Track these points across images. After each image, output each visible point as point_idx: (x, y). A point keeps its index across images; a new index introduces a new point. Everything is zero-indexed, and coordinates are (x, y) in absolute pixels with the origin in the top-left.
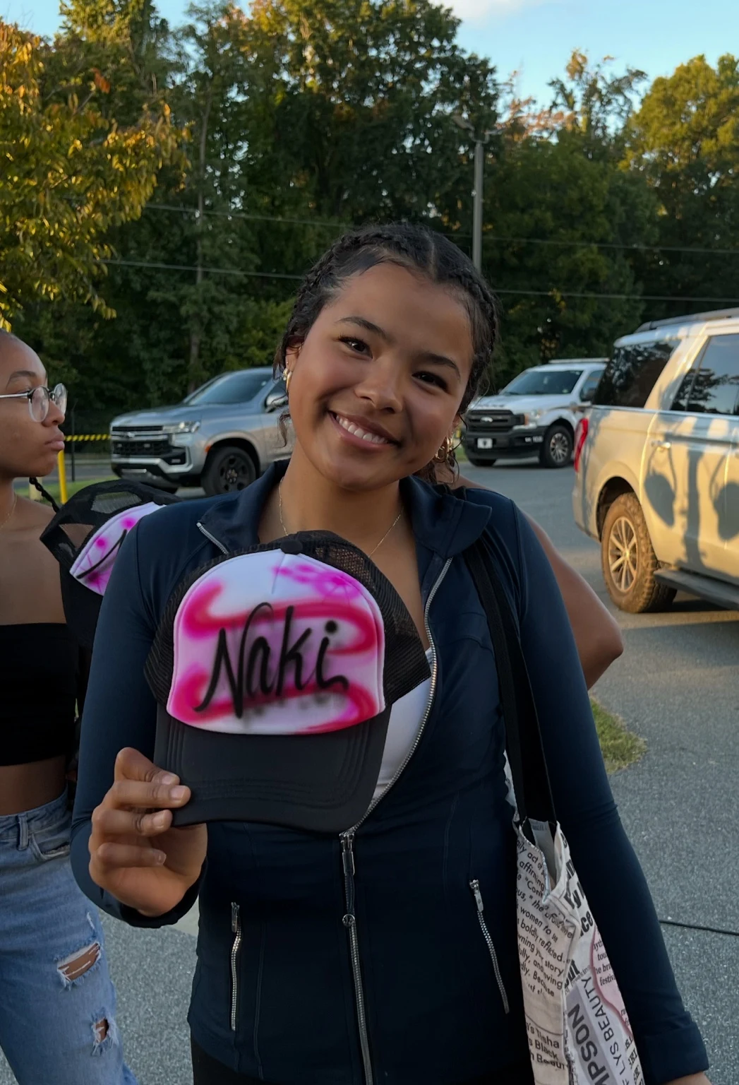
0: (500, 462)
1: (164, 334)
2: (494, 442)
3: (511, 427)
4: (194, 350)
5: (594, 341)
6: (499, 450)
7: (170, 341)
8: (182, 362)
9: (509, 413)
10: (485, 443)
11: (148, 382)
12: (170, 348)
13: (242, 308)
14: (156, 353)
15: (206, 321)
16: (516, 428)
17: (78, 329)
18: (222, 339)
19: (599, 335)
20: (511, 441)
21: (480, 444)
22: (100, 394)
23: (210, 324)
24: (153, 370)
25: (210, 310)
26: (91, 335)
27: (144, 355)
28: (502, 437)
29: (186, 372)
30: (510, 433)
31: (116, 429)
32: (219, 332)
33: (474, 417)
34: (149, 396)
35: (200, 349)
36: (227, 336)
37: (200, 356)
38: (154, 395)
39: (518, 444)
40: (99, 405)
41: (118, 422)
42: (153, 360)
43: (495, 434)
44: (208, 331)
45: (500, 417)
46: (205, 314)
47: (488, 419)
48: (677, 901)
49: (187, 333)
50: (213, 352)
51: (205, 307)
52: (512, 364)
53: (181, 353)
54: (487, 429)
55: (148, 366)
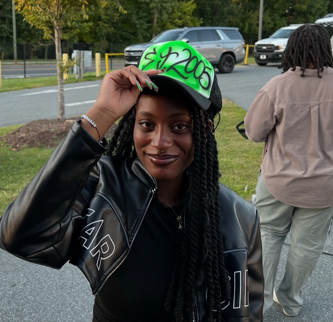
0: (269, 64)
1: (144, 14)
2: (267, 56)
3: (273, 51)
4: (155, 20)
5: (308, 16)
6: (269, 60)
7: (146, 17)
8: (150, 25)
9: (273, 45)
10: (263, 57)
11: (138, 32)
12: (147, 19)
13: (173, 4)
14: (141, 21)
15: (159, 9)
16: (276, 51)
17: (114, 12)
18: (165, 16)
19: (311, 13)
20: (273, 55)
21: (261, 57)
22: (121, 36)
23: (161, 10)
24: (140, 28)
25: (161, 6)
26: (118, 15)
27: (137, 22)
28: (270, 55)
29: (152, 28)
30: (273, 53)
31: (126, 51)
32: (164, 14)
33: (259, 47)
34: (139, 37)
35: (157, 20)
36: (167, 15)
37: (157, 22)
38: (140, 37)
39: (276, 57)
40: (121, 41)
41: (128, 49)
42: (140, 24)
43: (268, 54)
44: (160, 13)
45: (269, 47)
46: (159, 6)
47: (265, 48)
48: (331, 245)
49: (153, 14)
50: (162, 21)
51: (159, 4)
52: (275, 25)
53: (150, 21)
54: (264, 51)
55: (138, 26)
